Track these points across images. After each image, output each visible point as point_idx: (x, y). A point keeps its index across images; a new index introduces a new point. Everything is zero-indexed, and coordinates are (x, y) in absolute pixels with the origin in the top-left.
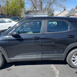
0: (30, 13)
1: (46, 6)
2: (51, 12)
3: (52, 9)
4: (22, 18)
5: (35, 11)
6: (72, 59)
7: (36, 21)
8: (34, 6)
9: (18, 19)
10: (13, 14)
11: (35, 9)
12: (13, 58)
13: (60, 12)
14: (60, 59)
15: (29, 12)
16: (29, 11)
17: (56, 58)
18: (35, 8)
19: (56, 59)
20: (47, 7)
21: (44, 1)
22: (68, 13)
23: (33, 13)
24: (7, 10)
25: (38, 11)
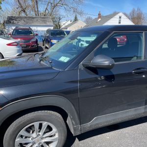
0: (15, 22)
1: (46, 9)
8: (22, 7)
15: (12, 20)
16: (12, 17)
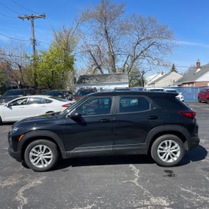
0: (86, 81)
1: (126, 63)
2: (138, 76)
3: (140, 70)
4: (70, 93)
5: (98, 76)
6: (159, 151)
7: (101, 99)
8: (97, 64)
9: (60, 94)
10: (48, 83)
11: (99, 72)
12: (72, 151)
13: (160, 75)
14: (141, 153)
15: (84, 79)
16: (84, 76)
17: (135, 150)
18: (100, 68)
19: (135, 153)
20: (126, 66)
21: (119, 53)
22: (181, 76)
23: (95, 81)
24: (33, 76)
25: (107, 75)
